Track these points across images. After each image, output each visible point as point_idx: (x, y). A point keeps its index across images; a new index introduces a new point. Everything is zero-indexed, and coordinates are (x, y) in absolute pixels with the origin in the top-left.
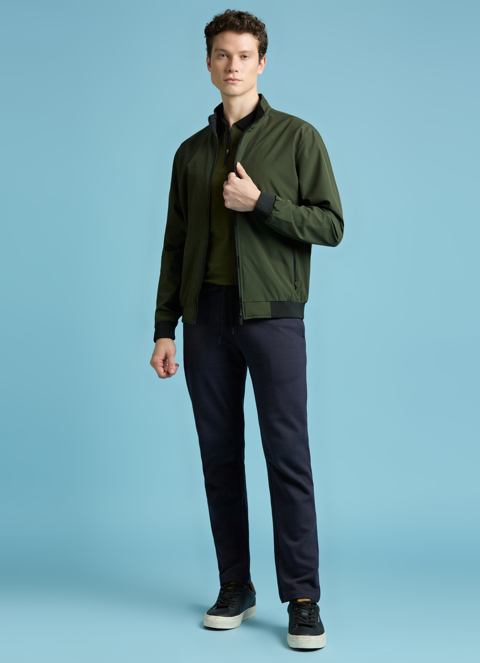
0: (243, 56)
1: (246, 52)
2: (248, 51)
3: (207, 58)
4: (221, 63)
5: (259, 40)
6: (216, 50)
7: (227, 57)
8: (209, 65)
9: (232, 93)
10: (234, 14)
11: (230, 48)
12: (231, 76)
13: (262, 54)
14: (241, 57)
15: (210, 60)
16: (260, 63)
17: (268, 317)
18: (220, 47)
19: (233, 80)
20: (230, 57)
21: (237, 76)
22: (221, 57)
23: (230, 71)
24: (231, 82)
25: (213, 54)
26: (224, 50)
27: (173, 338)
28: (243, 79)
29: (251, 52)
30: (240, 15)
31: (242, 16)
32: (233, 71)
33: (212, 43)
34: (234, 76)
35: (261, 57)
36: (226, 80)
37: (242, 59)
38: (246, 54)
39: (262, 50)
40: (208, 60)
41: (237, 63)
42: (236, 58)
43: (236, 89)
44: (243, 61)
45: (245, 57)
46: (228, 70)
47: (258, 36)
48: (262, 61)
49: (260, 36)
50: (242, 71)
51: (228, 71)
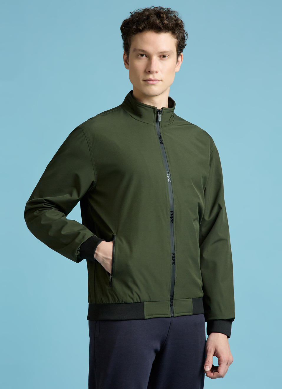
0: (162, 56)
1: (165, 52)
2: (168, 52)
4: (140, 64)
5: (177, 38)
6: (135, 50)
7: (146, 56)
8: (126, 62)
9: (152, 93)
11: (149, 48)
12: (151, 77)
14: (160, 57)
16: (177, 61)
18: (139, 48)
19: (153, 81)
20: (149, 57)
21: (156, 76)
22: (140, 57)
23: (149, 72)
24: (151, 82)
26: (143, 51)
28: (163, 79)
29: (171, 52)
32: (153, 72)
33: (130, 40)
34: (154, 76)
36: (146, 81)
37: (161, 59)
38: (165, 54)
40: (125, 57)
41: (157, 64)
42: (155, 59)
44: (162, 61)
45: (164, 56)
46: (147, 71)
48: (180, 59)
49: (178, 35)
50: (161, 71)
51: (148, 72)
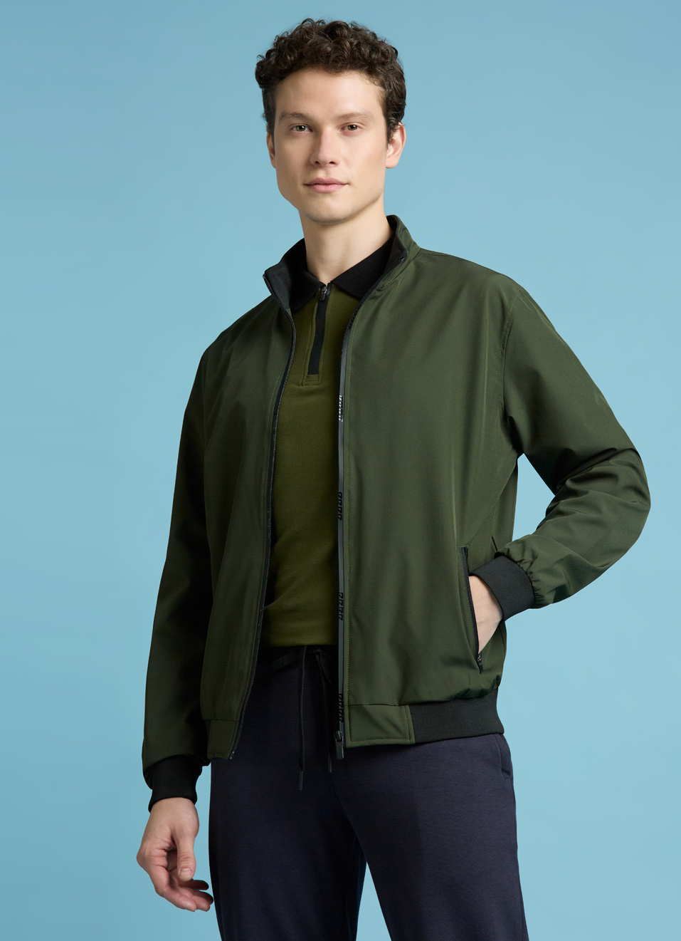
0: (348, 126)
1: (352, 115)
2: (358, 114)
3: (268, 137)
4: (297, 148)
5: (383, 85)
6: (283, 116)
7: (311, 130)
8: (272, 151)
9: (325, 214)
10: (320, 28)
11: (314, 109)
12: (321, 174)
13: (393, 120)
14: (343, 129)
15: (273, 141)
16: (389, 139)
17: (408, 741)
18: (291, 110)
19: (326, 184)
20: (315, 129)
21: (335, 173)
22: (295, 131)
23: (317, 162)
24: (322, 188)
25: (279, 127)
26: (300, 116)
27: (194, 799)
28: (352, 180)
29: (366, 116)
30: (334, 30)
31: (338, 32)
32: (325, 163)
33: (274, 102)
34: (328, 173)
35: (391, 127)
36: (311, 185)
37: (345, 134)
38: (354, 121)
39: (394, 108)
40: (270, 141)
41: (333, 143)
42: (330, 133)
43: (336, 203)
44: (348, 139)
45: (352, 127)
46: (312, 161)
47: (381, 78)
48: (397, 136)
49: (386, 77)
50: (347, 163)
51: (314, 163)
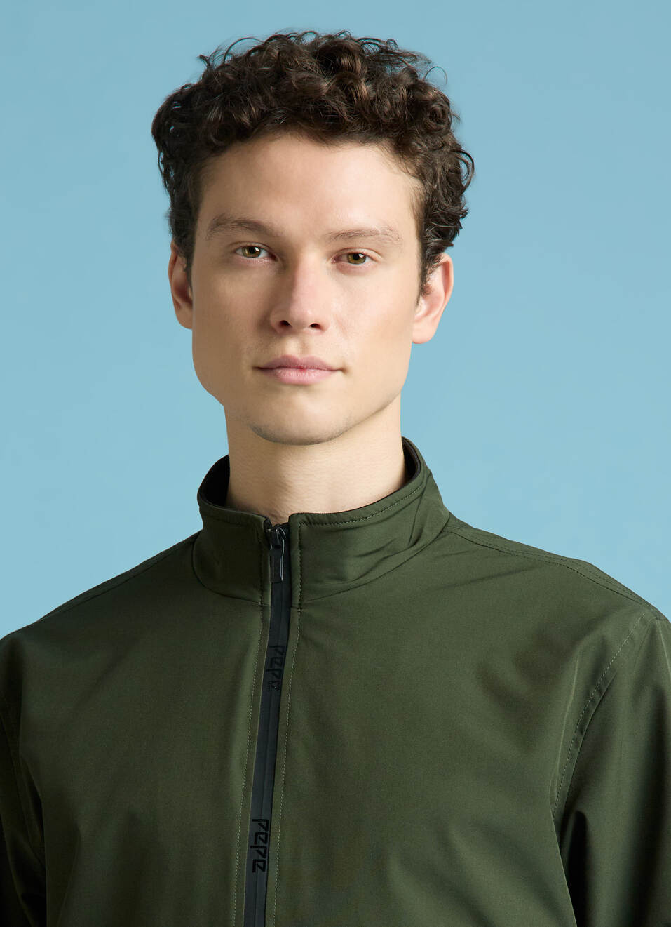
0: (349, 255)
1: (357, 234)
2: (373, 233)
3: (174, 261)
4: (242, 289)
5: (421, 175)
6: (220, 223)
7: (272, 256)
8: (182, 293)
9: (294, 427)
11: (283, 217)
12: (291, 347)
13: (434, 241)
14: (337, 259)
15: (188, 272)
16: (424, 288)
18: (237, 213)
19: (301, 368)
20: (284, 257)
21: (321, 347)
22: (241, 258)
23: (285, 323)
24: (292, 375)
25: (205, 243)
26: (256, 227)
28: (350, 364)
29: (388, 235)
32: (301, 325)
33: (199, 191)
34: (305, 348)
35: (429, 256)
36: (269, 369)
37: (341, 270)
38: (361, 247)
39: (439, 220)
40: (179, 271)
41: (320, 289)
42: (315, 267)
44: (346, 279)
45: (356, 257)
46: (275, 319)
47: (419, 162)
48: (437, 277)
49: (427, 160)
50: (343, 326)
51: (278, 323)
